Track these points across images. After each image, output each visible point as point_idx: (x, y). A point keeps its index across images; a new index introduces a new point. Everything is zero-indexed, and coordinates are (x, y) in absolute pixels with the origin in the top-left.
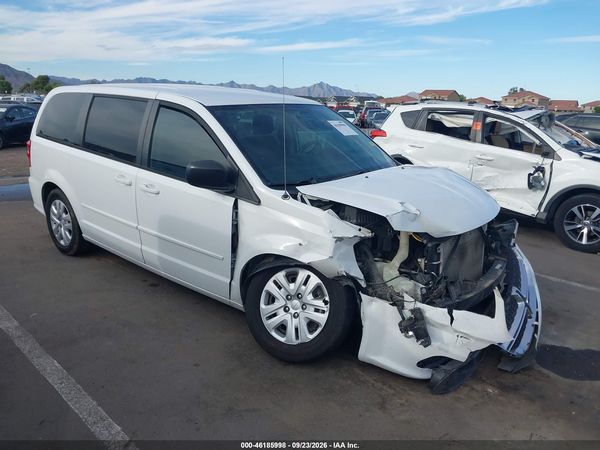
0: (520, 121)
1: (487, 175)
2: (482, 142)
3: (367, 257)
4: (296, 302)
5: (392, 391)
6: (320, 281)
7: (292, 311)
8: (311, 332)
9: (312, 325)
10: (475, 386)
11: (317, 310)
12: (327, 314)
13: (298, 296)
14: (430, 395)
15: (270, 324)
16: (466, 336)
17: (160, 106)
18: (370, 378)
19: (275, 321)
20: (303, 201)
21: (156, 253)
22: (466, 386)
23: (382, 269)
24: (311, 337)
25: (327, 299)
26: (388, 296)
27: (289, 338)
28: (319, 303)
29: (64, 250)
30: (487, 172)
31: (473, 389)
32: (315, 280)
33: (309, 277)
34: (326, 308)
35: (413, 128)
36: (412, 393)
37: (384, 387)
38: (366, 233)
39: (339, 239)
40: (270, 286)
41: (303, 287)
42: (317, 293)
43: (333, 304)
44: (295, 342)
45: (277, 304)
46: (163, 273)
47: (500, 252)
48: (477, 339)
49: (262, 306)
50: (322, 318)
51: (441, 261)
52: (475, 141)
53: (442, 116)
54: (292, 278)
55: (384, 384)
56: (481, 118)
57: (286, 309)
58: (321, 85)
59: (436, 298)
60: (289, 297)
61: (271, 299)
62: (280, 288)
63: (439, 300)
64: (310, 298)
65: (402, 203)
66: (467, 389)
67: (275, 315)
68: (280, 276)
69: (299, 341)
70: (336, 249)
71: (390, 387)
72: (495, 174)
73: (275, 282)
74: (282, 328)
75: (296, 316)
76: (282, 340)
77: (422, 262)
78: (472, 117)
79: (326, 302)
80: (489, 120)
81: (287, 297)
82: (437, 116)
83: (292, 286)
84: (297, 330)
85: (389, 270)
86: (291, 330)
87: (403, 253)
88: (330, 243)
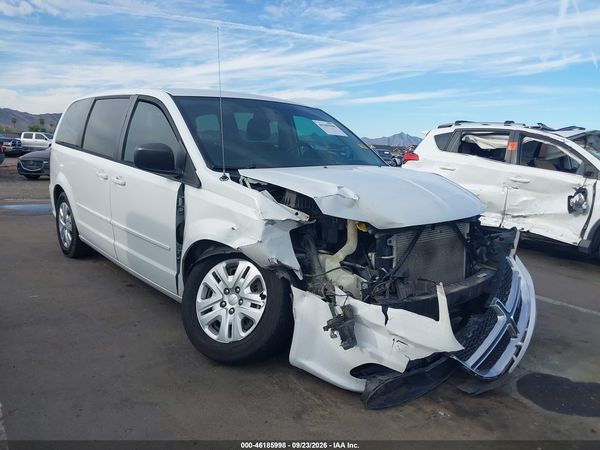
0: (560, 139)
1: (525, 199)
2: (518, 163)
3: (310, 247)
4: (234, 297)
5: (318, 402)
6: (259, 274)
7: (229, 306)
8: (245, 330)
9: (246, 322)
10: (424, 407)
11: (254, 306)
12: (262, 309)
13: (236, 289)
14: (363, 410)
15: (204, 319)
16: (403, 341)
17: (138, 100)
18: (301, 386)
19: (210, 316)
20: (245, 184)
21: (125, 248)
22: (412, 405)
23: (324, 260)
24: (244, 335)
25: (265, 293)
26: (322, 291)
27: (222, 336)
28: (256, 297)
29: (66, 252)
30: (524, 196)
31: (420, 409)
32: (254, 272)
33: (248, 268)
34: (262, 303)
35: (445, 150)
36: (342, 406)
37: (314, 398)
38: (304, 217)
39: (271, 222)
40: (209, 279)
41: (242, 280)
42: (255, 286)
43: (270, 299)
44: (227, 340)
45: (214, 298)
46: (131, 270)
47: (486, 259)
48: (418, 346)
49: (199, 299)
50: (257, 314)
51: (394, 256)
52: (510, 163)
53: (477, 138)
54: (231, 270)
55: (315, 393)
56: (517, 137)
57: (223, 305)
58: (401, 135)
59: (378, 294)
60: (227, 291)
61: (209, 293)
62: (219, 281)
63: (381, 297)
64: (247, 291)
65: (339, 188)
66: (412, 408)
67: (211, 310)
68: (220, 268)
69: (231, 340)
70: (266, 233)
71: (320, 397)
72: (531, 198)
73: (215, 275)
74: (216, 325)
75: (232, 312)
76: (214, 337)
77: (372, 256)
78: (508, 137)
79: (263, 297)
80: (527, 139)
81: (225, 290)
82: (472, 138)
83: (231, 279)
84: (230, 327)
85: (331, 262)
86: (224, 327)
87: (351, 246)
88: (260, 227)
